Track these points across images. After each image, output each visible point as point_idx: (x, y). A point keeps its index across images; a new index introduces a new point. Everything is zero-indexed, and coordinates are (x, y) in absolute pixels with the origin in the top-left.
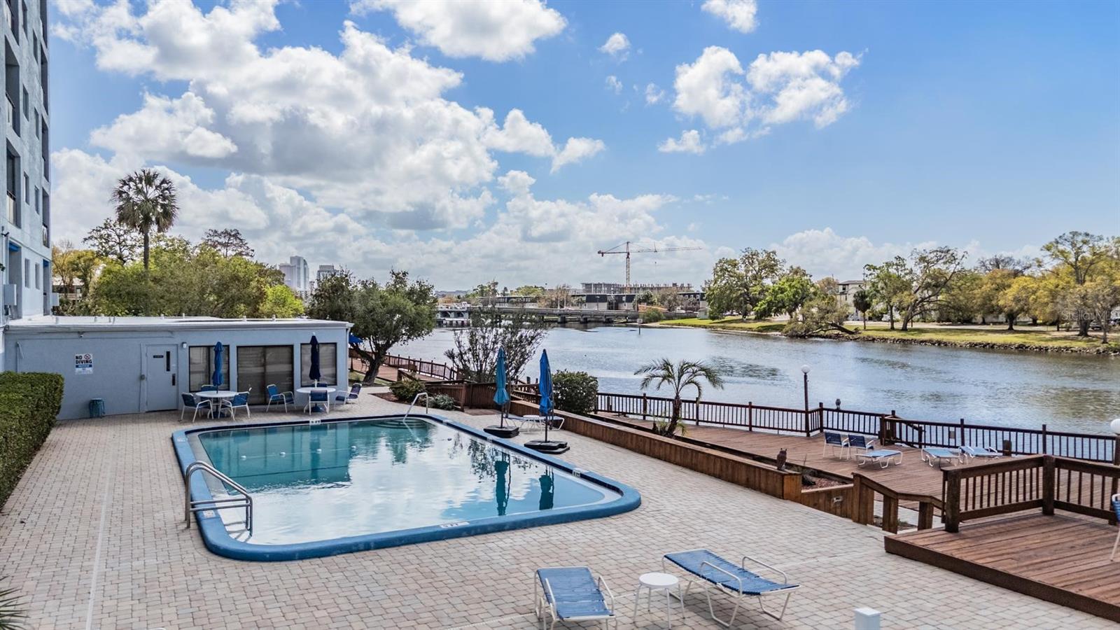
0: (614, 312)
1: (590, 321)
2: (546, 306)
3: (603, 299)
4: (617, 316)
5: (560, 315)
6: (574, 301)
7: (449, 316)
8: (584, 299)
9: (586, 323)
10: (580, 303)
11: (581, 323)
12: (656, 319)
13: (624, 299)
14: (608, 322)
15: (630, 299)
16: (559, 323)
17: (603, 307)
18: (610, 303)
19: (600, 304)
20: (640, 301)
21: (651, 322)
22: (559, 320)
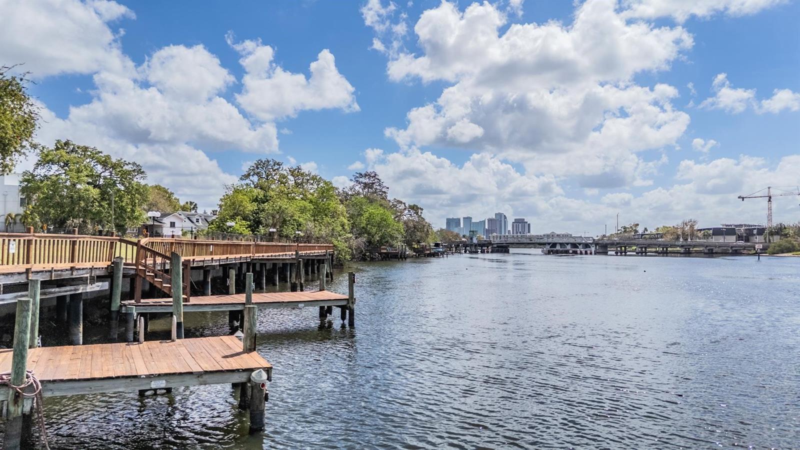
0: (741, 243)
1: (717, 252)
2: (671, 239)
3: (731, 232)
4: (745, 248)
6: (700, 234)
8: (711, 232)
10: (706, 236)
11: (706, 253)
12: (789, 250)
13: (755, 232)
17: (731, 240)
18: (739, 236)
19: (726, 237)
21: (783, 252)
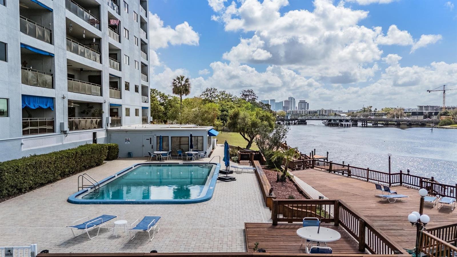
1: (413, 125)
2: (390, 117)
3: (421, 114)
4: (428, 122)
5: (396, 121)
6: (405, 115)
7: (343, 122)
8: (411, 114)
9: (410, 125)
10: (408, 116)
11: (407, 125)
12: (450, 124)
13: (433, 114)
14: (423, 125)
15: (436, 114)
16: (395, 125)
17: (421, 118)
18: (425, 116)
19: (419, 116)
20: (441, 115)
21: (445, 125)
22: (396, 123)
